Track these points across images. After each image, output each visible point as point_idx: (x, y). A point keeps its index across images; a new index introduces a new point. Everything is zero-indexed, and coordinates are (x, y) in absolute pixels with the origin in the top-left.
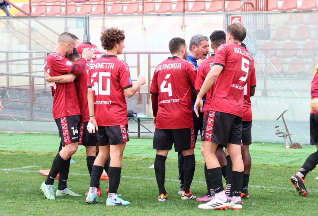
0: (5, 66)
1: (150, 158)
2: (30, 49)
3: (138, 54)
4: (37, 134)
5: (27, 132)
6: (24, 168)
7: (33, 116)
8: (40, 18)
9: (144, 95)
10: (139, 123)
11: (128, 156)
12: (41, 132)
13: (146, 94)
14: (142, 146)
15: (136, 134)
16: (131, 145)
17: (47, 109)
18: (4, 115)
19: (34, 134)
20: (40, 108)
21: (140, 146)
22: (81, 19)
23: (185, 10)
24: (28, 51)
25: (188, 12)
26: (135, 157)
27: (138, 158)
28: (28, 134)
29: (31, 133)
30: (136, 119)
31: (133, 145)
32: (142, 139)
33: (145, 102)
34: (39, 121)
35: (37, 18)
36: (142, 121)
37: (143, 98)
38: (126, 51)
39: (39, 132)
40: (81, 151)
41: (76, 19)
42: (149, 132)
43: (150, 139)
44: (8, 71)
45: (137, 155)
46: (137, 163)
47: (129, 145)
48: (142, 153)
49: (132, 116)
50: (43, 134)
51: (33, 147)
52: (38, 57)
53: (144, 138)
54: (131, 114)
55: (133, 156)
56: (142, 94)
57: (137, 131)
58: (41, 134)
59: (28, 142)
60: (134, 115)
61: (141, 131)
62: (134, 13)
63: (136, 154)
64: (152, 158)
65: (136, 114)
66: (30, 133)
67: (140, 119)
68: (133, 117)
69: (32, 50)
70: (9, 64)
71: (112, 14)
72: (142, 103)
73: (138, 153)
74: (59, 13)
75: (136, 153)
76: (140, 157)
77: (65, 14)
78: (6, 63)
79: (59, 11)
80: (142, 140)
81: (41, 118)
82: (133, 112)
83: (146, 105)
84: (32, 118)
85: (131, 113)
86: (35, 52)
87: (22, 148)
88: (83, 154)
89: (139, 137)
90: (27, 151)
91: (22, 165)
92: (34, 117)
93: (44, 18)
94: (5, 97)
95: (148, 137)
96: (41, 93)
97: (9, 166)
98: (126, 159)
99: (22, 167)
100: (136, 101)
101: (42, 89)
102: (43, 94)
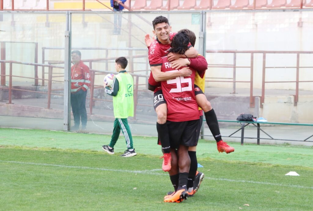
0: (105, 64)
1: (282, 166)
2: (130, 46)
3: (252, 52)
4: (147, 137)
5: (136, 135)
6: (154, 170)
7: (137, 118)
8: (153, 13)
9: (258, 98)
10: (259, 128)
11: (255, 162)
12: (150, 135)
13: (260, 97)
14: (266, 153)
15: (256, 141)
16: (254, 152)
17: (150, 111)
18: (106, 117)
19: (143, 137)
20: (142, 110)
21: (264, 153)
22: (197, 14)
23: (303, 5)
24: (127, 48)
25: (306, 6)
26: (265, 164)
27: (268, 165)
28: (137, 137)
29: (141, 136)
30: (256, 124)
31: (256, 152)
32: (262, 145)
33: (258, 106)
34: (143, 124)
35: (150, 13)
36: (261, 126)
37: (256, 101)
38: (236, 50)
39: (149, 135)
40: (203, 156)
41: (192, 14)
42: (270, 138)
43: (270, 145)
44: (107, 69)
45: (265, 162)
46: (270, 170)
47: (253, 152)
48: (270, 160)
49: (251, 120)
50: (153, 137)
51: (150, 151)
52: (138, 55)
53: (264, 144)
54: (251, 119)
55: (262, 163)
56: (255, 97)
57: (257, 137)
58: (151, 138)
59: (142, 145)
60: (254, 120)
61: (261, 137)
62: (243, 8)
63: (263, 161)
64: (284, 166)
65: (255, 118)
66: (139, 136)
67: (260, 124)
68: (253, 121)
69: (132, 47)
70: (109, 62)
71: (218, 9)
72: (254, 107)
73: (265, 160)
74: (161, 7)
75: (263, 159)
76: (270, 164)
77: (167, 8)
78: (105, 61)
79: (160, 6)
80: (262, 147)
81: (144, 120)
82: (252, 116)
83: (260, 109)
84: (136, 121)
85: (251, 117)
86: (136, 50)
87: (139, 151)
88: (207, 159)
89: (258, 143)
90: (146, 154)
91: (150, 168)
92: (138, 120)
93: (157, 13)
94: (103, 97)
95: (268, 144)
96: (142, 94)
97: (138, 168)
98: (255, 166)
99: (151, 170)
100: (249, 105)
101: (144, 90)
102: (144, 95)
